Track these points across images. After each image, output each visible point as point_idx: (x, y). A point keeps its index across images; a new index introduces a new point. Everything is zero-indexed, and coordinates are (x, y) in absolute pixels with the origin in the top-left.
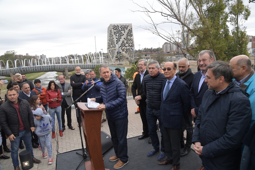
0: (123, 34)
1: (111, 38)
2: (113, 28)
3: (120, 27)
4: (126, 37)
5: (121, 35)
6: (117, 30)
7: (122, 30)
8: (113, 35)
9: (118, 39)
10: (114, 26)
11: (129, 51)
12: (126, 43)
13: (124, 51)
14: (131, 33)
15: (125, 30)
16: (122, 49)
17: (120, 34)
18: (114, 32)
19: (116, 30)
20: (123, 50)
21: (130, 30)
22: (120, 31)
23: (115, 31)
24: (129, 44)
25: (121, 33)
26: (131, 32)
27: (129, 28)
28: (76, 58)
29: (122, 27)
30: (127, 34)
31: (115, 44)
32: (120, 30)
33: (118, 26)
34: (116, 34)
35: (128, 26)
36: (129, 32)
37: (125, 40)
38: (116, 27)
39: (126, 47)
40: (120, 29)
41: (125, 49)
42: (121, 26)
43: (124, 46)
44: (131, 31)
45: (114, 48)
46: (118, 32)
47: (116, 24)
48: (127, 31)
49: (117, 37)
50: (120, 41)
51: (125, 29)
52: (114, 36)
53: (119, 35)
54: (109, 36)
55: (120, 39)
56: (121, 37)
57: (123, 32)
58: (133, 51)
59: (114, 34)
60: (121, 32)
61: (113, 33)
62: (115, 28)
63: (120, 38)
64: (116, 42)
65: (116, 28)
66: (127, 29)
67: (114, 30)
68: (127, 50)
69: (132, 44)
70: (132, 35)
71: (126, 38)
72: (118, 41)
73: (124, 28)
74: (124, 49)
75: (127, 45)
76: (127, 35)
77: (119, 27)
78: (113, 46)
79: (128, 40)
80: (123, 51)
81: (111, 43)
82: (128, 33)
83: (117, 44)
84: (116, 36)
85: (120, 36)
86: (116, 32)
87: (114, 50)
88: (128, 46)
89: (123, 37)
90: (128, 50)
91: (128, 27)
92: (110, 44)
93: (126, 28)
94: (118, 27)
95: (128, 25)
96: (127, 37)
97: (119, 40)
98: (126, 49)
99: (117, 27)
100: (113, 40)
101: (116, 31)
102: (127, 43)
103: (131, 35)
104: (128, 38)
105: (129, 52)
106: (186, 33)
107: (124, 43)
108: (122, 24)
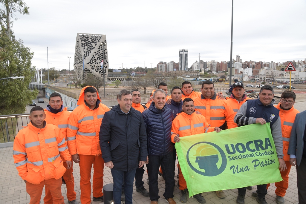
0: (93, 47)
1: (78, 52)
2: (81, 39)
3: (91, 38)
4: (98, 51)
5: (90, 49)
6: (86, 41)
7: (92, 42)
9: (86, 53)
10: (83, 37)
12: (97, 59)
13: (94, 68)
15: (96, 42)
16: (91, 66)
17: (89, 47)
18: (82, 44)
19: (84, 41)
20: (93, 67)
22: (90, 43)
23: (83, 42)
24: (101, 60)
25: (91, 46)
27: (102, 40)
29: (93, 39)
30: (99, 47)
31: (83, 58)
32: (89, 42)
33: (87, 36)
34: (84, 46)
35: (101, 38)
37: (96, 55)
38: (85, 38)
39: (97, 63)
40: (90, 40)
41: (96, 67)
42: (92, 37)
43: (95, 63)
44: (104, 44)
45: (81, 64)
46: (87, 44)
47: (85, 34)
48: (99, 44)
49: (85, 50)
50: (89, 55)
51: (97, 41)
52: (82, 49)
53: (88, 47)
54: (76, 48)
55: (90, 54)
56: (91, 50)
57: (93, 44)
58: (106, 70)
59: (82, 46)
60: (91, 44)
61: (80, 45)
62: (83, 39)
63: (89, 51)
65: (85, 39)
66: (99, 41)
67: (82, 41)
68: (98, 68)
70: (106, 49)
71: (97, 53)
72: (86, 55)
73: (96, 39)
74: (95, 66)
75: (98, 61)
76: (99, 49)
77: (89, 38)
78: (80, 61)
79: (100, 55)
80: (92, 68)
81: (78, 57)
82: (101, 47)
83: (85, 59)
84: (84, 48)
85: (89, 49)
86: (84, 44)
87: (81, 67)
88: (100, 63)
89: (93, 51)
90: (100, 68)
91: (101, 39)
92: (77, 59)
93: (98, 39)
94: (88, 37)
95: (102, 37)
96: (99, 52)
97: (87, 54)
98: (97, 66)
99: (86, 37)
100: (81, 53)
101: (85, 42)
103: (104, 49)
104: (100, 53)
105: (100, 70)
106: (185, 53)
107: (95, 58)
108: (94, 34)
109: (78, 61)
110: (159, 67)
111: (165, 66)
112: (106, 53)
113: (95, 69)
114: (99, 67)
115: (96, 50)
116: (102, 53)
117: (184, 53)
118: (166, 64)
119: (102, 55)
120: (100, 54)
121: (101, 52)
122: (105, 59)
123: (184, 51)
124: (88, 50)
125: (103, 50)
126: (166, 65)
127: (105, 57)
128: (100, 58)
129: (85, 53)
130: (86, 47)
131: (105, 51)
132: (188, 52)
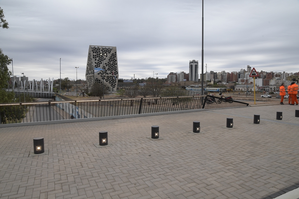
0: (104, 59)
1: (90, 62)
2: (92, 51)
3: (102, 50)
6: (97, 53)
8: (91, 59)
10: (94, 49)
11: (111, 79)
12: (107, 70)
13: (104, 79)
14: (114, 58)
16: (102, 76)
17: (100, 58)
18: (94, 55)
19: (95, 53)
21: (113, 54)
23: (95, 54)
24: (111, 71)
25: (102, 57)
26: (115, 57)
27: (112, 52)
29: (104, 50)
30: (109, 59)
32: (100, 53)
33: (99, 48)
34: (96, 58)
35: (111, 50)
37: (107, 66)
38: (96, 50)
39: (108, 74)
41: (106, 77)
42: (103, 49)
43: (105, 73)
44: (115, 56)
45: (93, 75)
46: (98, 55)
47: (97, 46)
48: (109, 55)
49: (97, 61)
50: (99, 66)
51: (107, 53)
52: (93, 60)
53: (99, 59)
56: (102, 61)
57: (104, 56)
58: (115, 80)
59: (94, 58)
61: (92, 57)
62: (95, 51)
63: (100, 63)
65: (96, 51)
66: (109, 53)
67: (93, 53)
68: (108, 78)
69: (115, 71)
70: (116, 60)
71: (107, 64)
72: (97, 66)
73: (107, 51)
74: (105, 76)
75: (109, 72)
77: (100, 50)
80: (102, 78)
81: (90, 68)
82: (111, 58)
84: (96, 60)
85: (100, 60)
86: (96, 55)
87: (92, 77)
88: (110, 73)
91: (111, 51)
92: (89, 70)
93: (108, 51)
94: (99, 50)
95: (112, 49)
96: (109, 63)
98: (107, 77)
99: (97, 49)
100: (92, 64)
101: (96, 54)
102: (109, 69)
105: (110, 80)
106: (195, 64)
107: (106, 69)
108: (105, 47)
109: (90, 72)
110: (170, 77)
112: (116, 64)
113: (105, 79)
114: (109, 77)
115: (106, 61)
116: (112, 64)
117: (194, 64)
118: (176, 75)
119: (112, 66)
120: (111, 65)
121: (112, 63)
122: (115, 70)
123: (194, 62)
124: (99, 61)
125: (113, 61)
127: (115, 68)
128: (110, 68)
129: (96, 64)
130: (97, 59)
131: (115, 62)
132: (198, 63)
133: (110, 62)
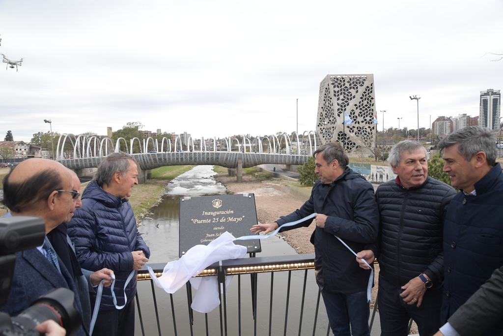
0: (352, 96)
1: (327, 104)
2: (333, 84)
3: (348, 82)
4: (360, 102)
5: (348, 99)
6: (341, 87)
7: (351, 88)
8: (331, 98)
9: (342, 106)
10: (336, 80)
11: (363, 131)
12: (357, 116)
13: (353, 131)
14: (370, 94)
15: (357, 88)
16: (348, 127)
17: (346, 96)
18: (335, 92)
19: (338, 87)
20: (351, 129)
21: (368, 87)
22: (347, 90)
23: (337, 89)
24: (364, 117)
25: (349, 94)
26: (371, 92)
27: (366, 84)
28: (247, 142)
29: (352, 82)
30: (361, 96)
31: (336, 115)
32: (346, 87)
33: (343, 78)
34: (338, 95)
35: (364, 80)
36: (367, 92)
37: (357, 108)
38: (339, 82)
39: (359, 123)
40: (347, 85)
41: (356, 128)
42: (350, 79)
43: (354, 122)
44: (370, 90)
45: (332, 125)
46: (343, 91)
47: (340, 75)
48: (361, 90)
49: (340, 102)
50: (345, 109)
51: (358, 85)
52: (334, 100)
53: (344, 97)
54: (323, 98)
55: (347, 107)
56: (349, 101)
57: (353, 91)
58: (372, 134)
59: (335, 95)
60: (349, 91)
61: (332, 93)
62: (336, 84)
63: (346, 104)
64: (336, 113)
65: (340, 84)
66: (362, 85)
67: (335, 87)
68: (359, 131)
69: (371, 117)
70: (372, 98)
71: (358, 105)
72: (342, 110)
73: (357, 83)
74: (354, 127)
75: (360, 119)
76: (361, 98)
77: (346, 82)
78: (330, 121)
79: (364, 109)
80: (350, 131)
81: (326, 114)
82: (364, 94)
83: (339, 115)
84: (338, 99)
85: (346, 100)
86: (338, 92)
87: (332, 129)
88: (362, 122)
89: (352, 103)
91: (365, 82)
92: (324, 117)
93: (360, 83)
94: (344, 81)
95: (366, 78)
96: (362, 103)
97: (343, 108)
98: (358, 128)
99: (341, 81)
100: (332, 107)
101: (339, 89)
102: (360, 114)
103: (370, 98)
104: (362, 105)
105: (363, 134)
106: (493, 97)
107: (355, 115)
108: (353, 75)
109: (327, 121)
110: (438, 126)
111: (449, 124)
112: (373, 105)
113: (355, 132)
114: (360, 128)
115: (356, 100)
116: (366, 106)
117: (490, 97)
118: (451, 120)
119: (366, 109)
120: (364, 107)
121: (365, 103)
122: (371, 115)
123: (490, 93)
124: (343, 102)
125: (368, 99)
126: (451, 122)
127: (371, 111)
128: (363, 113)
129: (340, 107)
130: (341, 97)
131: (371, 101)
132: (500, 94)
133: (363, 101)
